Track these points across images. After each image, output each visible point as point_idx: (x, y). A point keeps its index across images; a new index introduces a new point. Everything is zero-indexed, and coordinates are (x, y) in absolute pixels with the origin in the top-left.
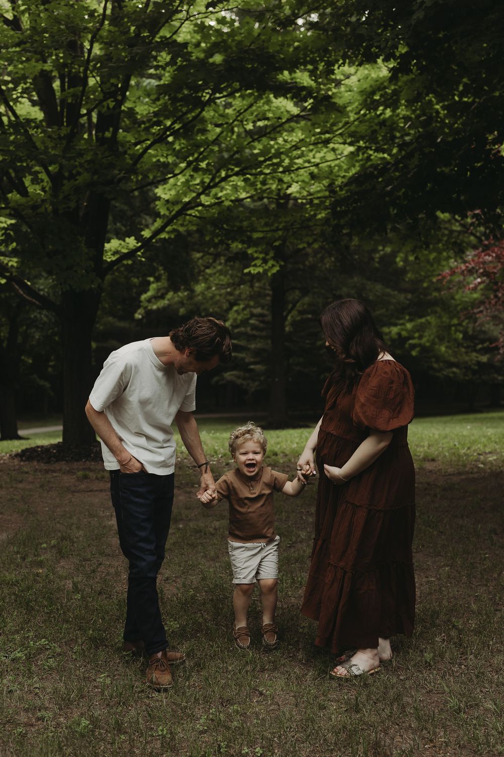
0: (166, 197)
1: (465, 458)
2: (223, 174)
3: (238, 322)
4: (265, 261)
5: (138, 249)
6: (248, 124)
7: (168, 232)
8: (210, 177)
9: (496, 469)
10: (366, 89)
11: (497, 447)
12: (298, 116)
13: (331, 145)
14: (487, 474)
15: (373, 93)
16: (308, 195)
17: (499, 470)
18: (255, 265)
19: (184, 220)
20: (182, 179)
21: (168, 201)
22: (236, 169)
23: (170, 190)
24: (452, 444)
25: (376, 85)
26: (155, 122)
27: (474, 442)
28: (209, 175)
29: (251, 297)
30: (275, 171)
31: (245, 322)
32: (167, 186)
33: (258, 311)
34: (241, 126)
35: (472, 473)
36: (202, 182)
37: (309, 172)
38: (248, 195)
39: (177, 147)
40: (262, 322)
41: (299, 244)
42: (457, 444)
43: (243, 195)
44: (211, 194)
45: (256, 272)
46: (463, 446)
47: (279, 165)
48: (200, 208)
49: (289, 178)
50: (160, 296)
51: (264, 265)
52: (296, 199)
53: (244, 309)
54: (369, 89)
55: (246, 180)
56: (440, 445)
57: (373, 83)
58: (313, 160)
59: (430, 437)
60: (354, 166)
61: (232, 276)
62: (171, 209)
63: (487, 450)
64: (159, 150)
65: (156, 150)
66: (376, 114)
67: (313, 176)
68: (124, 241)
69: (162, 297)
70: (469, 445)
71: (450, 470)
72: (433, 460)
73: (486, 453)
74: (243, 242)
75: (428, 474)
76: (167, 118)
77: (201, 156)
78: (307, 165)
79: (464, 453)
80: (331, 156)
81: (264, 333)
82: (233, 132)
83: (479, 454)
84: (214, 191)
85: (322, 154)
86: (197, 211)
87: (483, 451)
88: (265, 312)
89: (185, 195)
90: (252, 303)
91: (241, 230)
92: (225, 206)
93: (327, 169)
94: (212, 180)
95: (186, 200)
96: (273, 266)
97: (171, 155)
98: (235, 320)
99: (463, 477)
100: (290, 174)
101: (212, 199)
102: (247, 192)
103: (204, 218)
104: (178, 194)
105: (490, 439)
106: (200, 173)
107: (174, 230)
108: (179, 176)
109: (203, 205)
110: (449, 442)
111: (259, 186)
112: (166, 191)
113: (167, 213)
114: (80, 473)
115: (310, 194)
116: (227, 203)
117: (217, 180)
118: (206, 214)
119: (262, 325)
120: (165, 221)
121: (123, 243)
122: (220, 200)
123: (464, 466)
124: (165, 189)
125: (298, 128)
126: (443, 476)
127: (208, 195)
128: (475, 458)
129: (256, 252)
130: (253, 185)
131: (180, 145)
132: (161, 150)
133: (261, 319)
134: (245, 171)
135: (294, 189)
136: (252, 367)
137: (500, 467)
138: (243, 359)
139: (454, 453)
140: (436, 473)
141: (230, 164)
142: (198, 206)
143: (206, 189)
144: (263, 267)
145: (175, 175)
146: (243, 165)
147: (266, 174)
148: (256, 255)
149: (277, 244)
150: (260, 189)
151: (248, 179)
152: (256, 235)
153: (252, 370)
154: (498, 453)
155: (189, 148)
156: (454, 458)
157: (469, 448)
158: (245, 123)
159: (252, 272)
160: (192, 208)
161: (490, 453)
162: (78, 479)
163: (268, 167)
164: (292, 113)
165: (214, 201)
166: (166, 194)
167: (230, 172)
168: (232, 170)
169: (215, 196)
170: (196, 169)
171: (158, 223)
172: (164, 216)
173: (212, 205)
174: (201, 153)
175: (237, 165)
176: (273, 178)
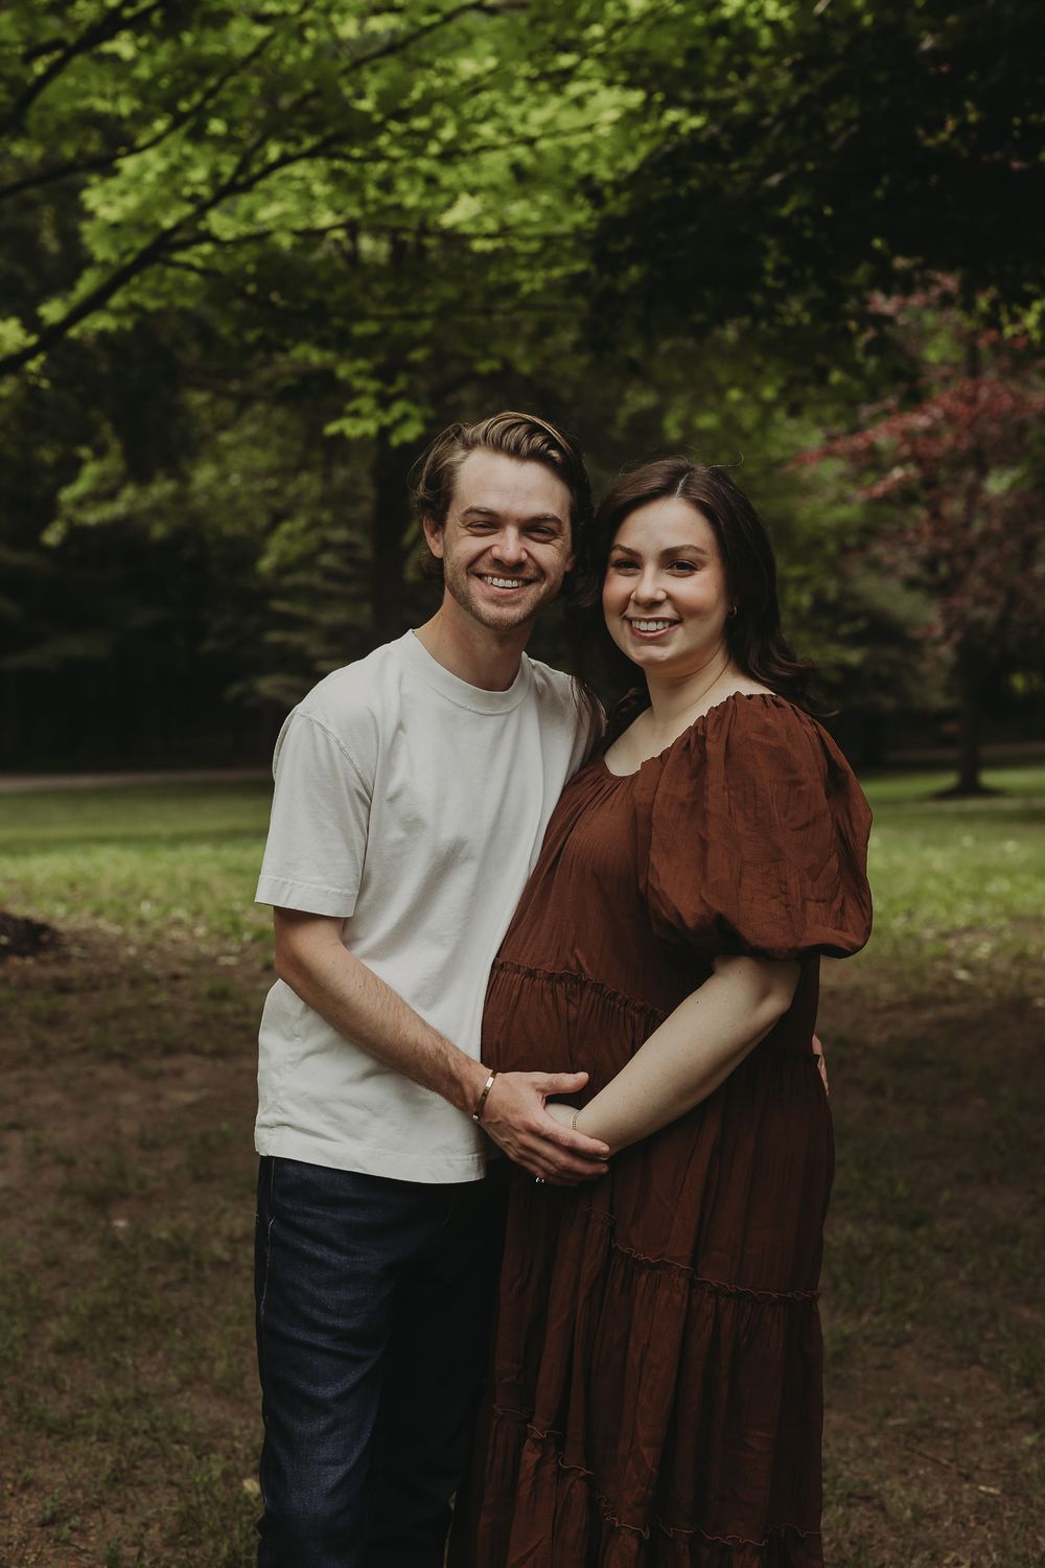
0: (112, 214)
2: (274, 152)
4: (384, 402)
5: (28, 353)
6: (343, 21)
7: (118, 313)
8: (236, 159)
9: (1009, 990)
13: (575, 89)
14: (989, 1004)
17: (1016, 991)
18: (356, 414)
19: (161, 278)
20: (156, 161)
21: (115, 226)
22: (311, 140)
23: (123, 193)
28: (234, 153)
30: (418, 152)
31: (306, 561)
32: (115, 184)
33: (340, 534)
34: (324, 26)
35: (945, 999)
36: (214, 175)
37: (508, 160)
38: (339, 219)
39: (143, 72)
40: (348, 561)
43: (325, 219)
44: (238, 210)
45: (358, 432)
47: (428, 135)
48: (207, 248)
49: (454, 177)
50: (105, 494)
51: (380, 413)
53: (306, 530)
55: (335, 176)
58: (519, 129)
60: (632, 149)
61: (279, 450)
62: (125, 247)
64: (91, 77)
67: (519, 172)
69: (111, 495)
73: (959, 931)
74: (323, 344)
77: (210, 102)
78: (503, 140)
80: (570, 119)
81: (352, 588)
82: (303, 40)
83: (943, 935)
84: (245, 201)
85: (546, 113)
86: (200, 254)
88: (358, 539)
89: (165, 205)
90: (326, 517)
91: (319, 313)
92: (275, 245)
93: (556, 154)
94: (242, 168)
95: (168, 222)
96: (405, 418)
97: (125, 92)
100: (456, 164)
101: (241, 223)
102: (339, 211)
103: (218, 275)
104: (146, 206)
106: (209, 148)
107: (133, 308)
108: (150, 154)
109: (214, 240)
111: (372, 192)
112: (112, 197)
113: (113, 257)
115: (507, 227)
116: (283, 239)
117: (256, 169)
118: (220, 263)
119: (348, 569)
120: (106, 277)
122: (262, 230)
123: (919, 975)
124: (108, 190)
125: (482, 34)
127: (229, 211)
128: (936, 949)
129: (359, 374)
130: (354, 186)
131: (152, 65)
132: (98, 78)
133: (346, 554)
134: (334, 148)
135: (462, 212)
137: (1013, 980)
141: (294, 125)
142: (200, 241)
143: (225, 191)
144: (377, 418)
145: (137, 150)
146: (329, 131)
147: (393, 160)
148: (358, 383)
149: (418, 355)
150: (376, 201)
151: (341, 172)
152: (360, 329)
154: (995, 934)
155: (178, 75)
157: (910, 914)
158: (334, 18)
159: (348, 432)
160: (184, 246)
161: (972, 931)
163: (398, 138)
165: (244, 229)
166: (110, 204)
167: (291, 149)
168: (298, 141)
169: (250, 217)
170: (198, 135)
171: (88, 283)
172: (105, 264)
173: (240, 242)
174: (210, 93)
175: (312, 129)
176: (411, 172)
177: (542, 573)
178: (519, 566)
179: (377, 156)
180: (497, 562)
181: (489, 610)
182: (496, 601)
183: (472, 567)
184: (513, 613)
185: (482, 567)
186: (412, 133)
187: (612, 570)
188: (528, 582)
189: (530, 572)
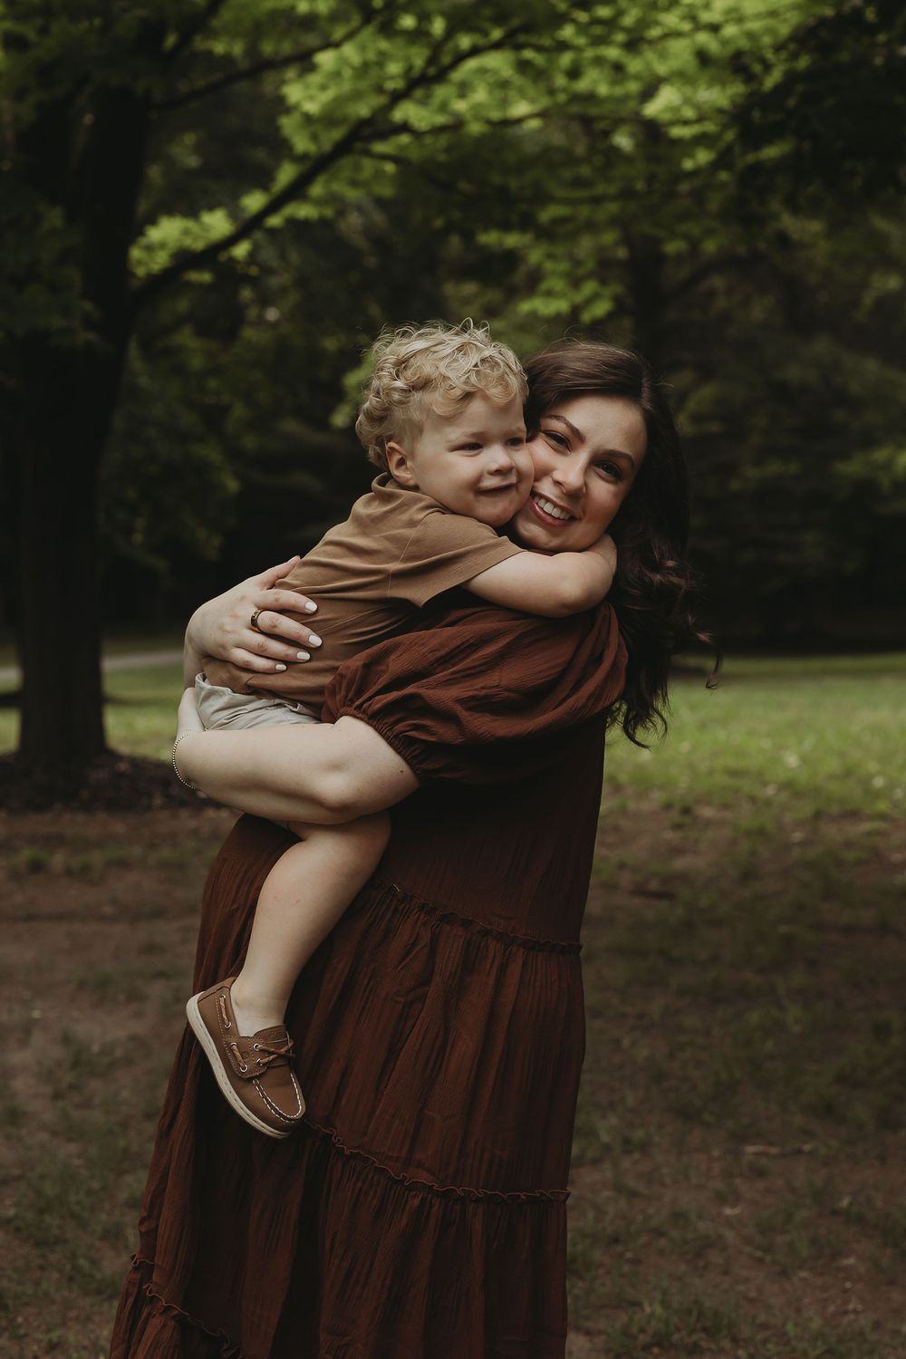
0: (312, 107)
2: (464, 44)
4: (575, 282)
5: (232, 240)
7: (319, 202)
8: (426, 51)
16: (697, 118)
18: (549, 294)
19: (358, 168)
20: (352, 53)
21: (314, 119)
22: (497, 32)
23: (323, 88)
28: (424, 46)
30: (604, 40)
32: (315, 79)
36: (407, 68)
37: (692, 47)
38: (534, 108)
43: (520, 108)
44: (432, 101)
45: (550, 310)
47: (612, 24)
48: (405, 139)
51: (571, 292)
55: (523, 66)
62: (322, 138)
67: (703, 57)
68: (197, 220)
78: (687, 27)
84: (441, 92)
86: (398, 145)
89: (356, 96)
91: (504, 198)
92: (469, 134)
93: (740, 40)
94: (432, 61)
96: (594, 297)
100: (642, 51)
101: (436, 113)
102: (532, 101)
104: (339, 101)
107: (332, 198)
108: (346, 47)
109: (409, 130)
111: (560, 81)
112: (313, 92)
113: (312, 149)
115: (705, 116)
116: (475, 128)
117: (446, 59)
118: (415, 154)
120: (305, 168)
121: (192, 225)
122: (459, 120)
124: (307, 84)
127: (424, 102)
129: (550, 257)
130: (543, 76)
134: (522, 38)
141: (481, 18)
142: (395, 131)
143: (418, 84)
144: (568, 297)
145: (335, 45)
146: (514, 23)
147: (578, 47)
148: (548, 266)
150: (564, 90)
151: (529, 61)
152: (547, 213)
159: (541, 311)
160: (380, 137)
165: (440, 119)
166: (311, 98)
167: (481, 41)
168: (486, 34)
169: (444, 107)
170: (388, 29)
171: (286, 174)
172: (303, 158)
173: (437, 130)
175: (499, 20)
176: (599, 61)
179: (563, 46)
186: (597, 21)
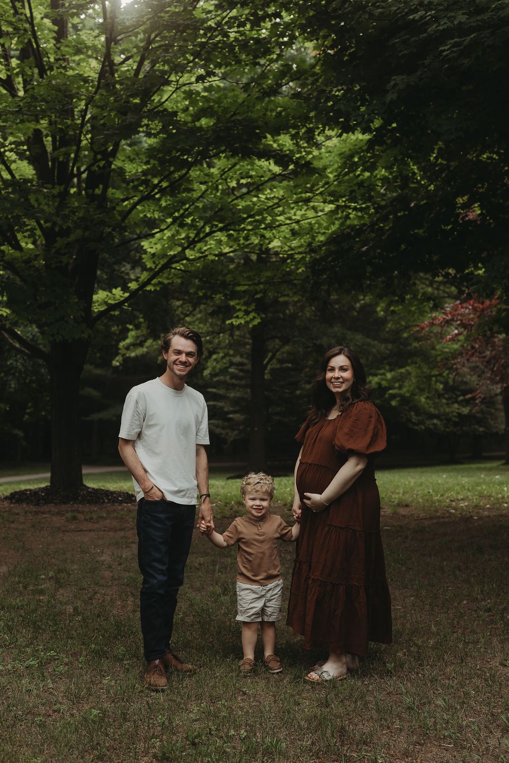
0: (152, 251)
1: (437, 504)
2: (207, 230)
3: (217, 371)
4: (247, 313)
5: (125, 300)
6: (232, 182)
7: (154, 285)
8: (195, 232)
9: (466, 514)
10: (345, 152)
11: (469, 494)
12: (280, 174)
13: (312, 204)
14: (457, 519)
15: (352, 156)
16: (289, 251)
17: (469, 515)
18: (237, 317)
19: (170, 274)
20: (168, 234)
21: (154, 255)
22: (220, 225)
23: (156, 244)
24: (426, 491)
25: (355, 149)
26: (143, 180)
27: (448, 490)
28: (194, 230)
29: (230, 346)
30: (257, 227)
31: (224, 371)
32: (153, 240)
33: (237, 359)
34: (225, 184)
35: (443, 517)
36: (187, 237)
37: (290, 228)
38: (231, 249)
39: (164, 204)
40: (241, 370)
41: (281, 297)
42: (431, 491)
43: (227, 250)
44: (196, 249)
45: (238, 323)
46: (437, 492)
47: (261, 222)
48: (185, 262)
49: (271, 234)
50: (138, 344)
51: (245, 317)
52: (277, 254)
53: (223, 358)
54: (348, 153)
55: (229, 236)
56: (415, 492)
57: (351, 147)
58: (294, 217)
59: (405, 484)
60: (334, 224)
61: (211, 324)
62: (157, 263)
63: (460, 497)
64: (146, 206)
65: (144, 206)
66: (355, 175)
67: (294, 233)
68: (111, 292)
69: (141, 344)
70: (442, 493)
71: (422, 515)
72: (407, 506)
73: (458, 500)
75: (401, 518)
76: (155, 176)
77: (187, 212)
78: (288, 222)
79: (438, 499)
80: (311, 214)
81: (243, 382)
82: (217, 189)
83: (452, 501)
84: (199, 245)
85: (303, 212)
86: (182, 264)
87: (455, 498)
88: (245, 361)
89: (171, 249)
90: (231, 352)
91: (224, 285)
92: (209, 260)
93: (307, 226)
94: (197, 235)
95: (172, 253)
96: (254, 318)
97: (157, 210)
98: (214, 368)
99: (435, 521)
100: (272, 230)
101: (197, 253)
102: (231, 247)
103: (189, 272)
104: (163, 248)
105: (464, 487)
106: (186, 228)
107: (160, 283)
108: (165, 232)
109: (187, 259)
110: (424, 490)
111: (242, 241)
112: (152, 245)
113: (153, 266)
114: (69, 515)
115: (292, 249)
116: (211, 257)
117: (202, 235)
118: (190, 267)
119: (241, 374)
120: (151, 274)
121: (109, 294)
122: (204, 254)
123: (437, 511)
124: (151, 242)
125: (280, 186)
126: (415, 520)
127: (193, 249)
128: (447, 504)
129: (238, 304)
130: (236, 240)
131: (166, 201)
132: (148, 206)
133: (240, 367)
134: (229, 227)
135: (276, 244)
136: (231, 416)
137: (470, 513)
138: (222, 408)
139: (428, 500)
140: (409, 518)
141: (214, 220)
142: (183, 260)
143: (191, 244)
144: (245, 318)
145: (162, 231)
146: (226, 222)
147: (249, 230)
148: (238, 307)
149: (258, 296)
150: (243, 244)
151: (232, 235)
152: (239, 289)
153: (231, 419)
154: (470, 500)
155: (175, 204)
156: (427, 504)
157: (442, 495)
158: (229, 180)
159: (234, 323)
160: (177, 262)
161: (462, 499)
162: (68, 520)
163: (250, 223)
164: (274, 172)
165: (198, 255)
166: (152, 248)
167: (214, 228)
168: (216, 226)
169: (200, 250)
170: (182, 224)
171: (145, 276)
172: (151, 269)
173: (196, 259)
174: (186, 210)
175: (221, 222)
176: (255, 234)
177: (190, 364)
178: (185, 362)
180: (180, 362)
181: (178, 372)
182: (179, 370)
183: (174, 362)
184: (184, 373)
185: (177, 363)
186: (255, 221)
187: (327, 372)
188: (187, 366)
189: (188, 364)
